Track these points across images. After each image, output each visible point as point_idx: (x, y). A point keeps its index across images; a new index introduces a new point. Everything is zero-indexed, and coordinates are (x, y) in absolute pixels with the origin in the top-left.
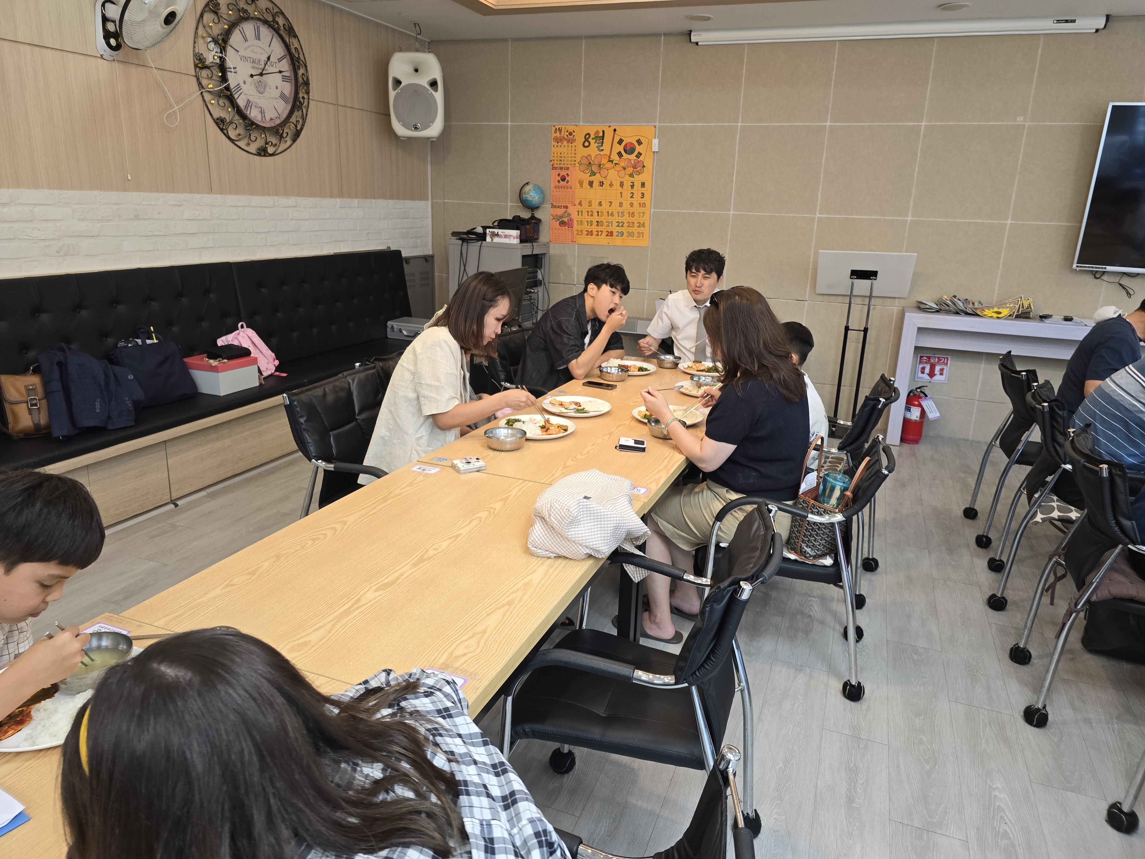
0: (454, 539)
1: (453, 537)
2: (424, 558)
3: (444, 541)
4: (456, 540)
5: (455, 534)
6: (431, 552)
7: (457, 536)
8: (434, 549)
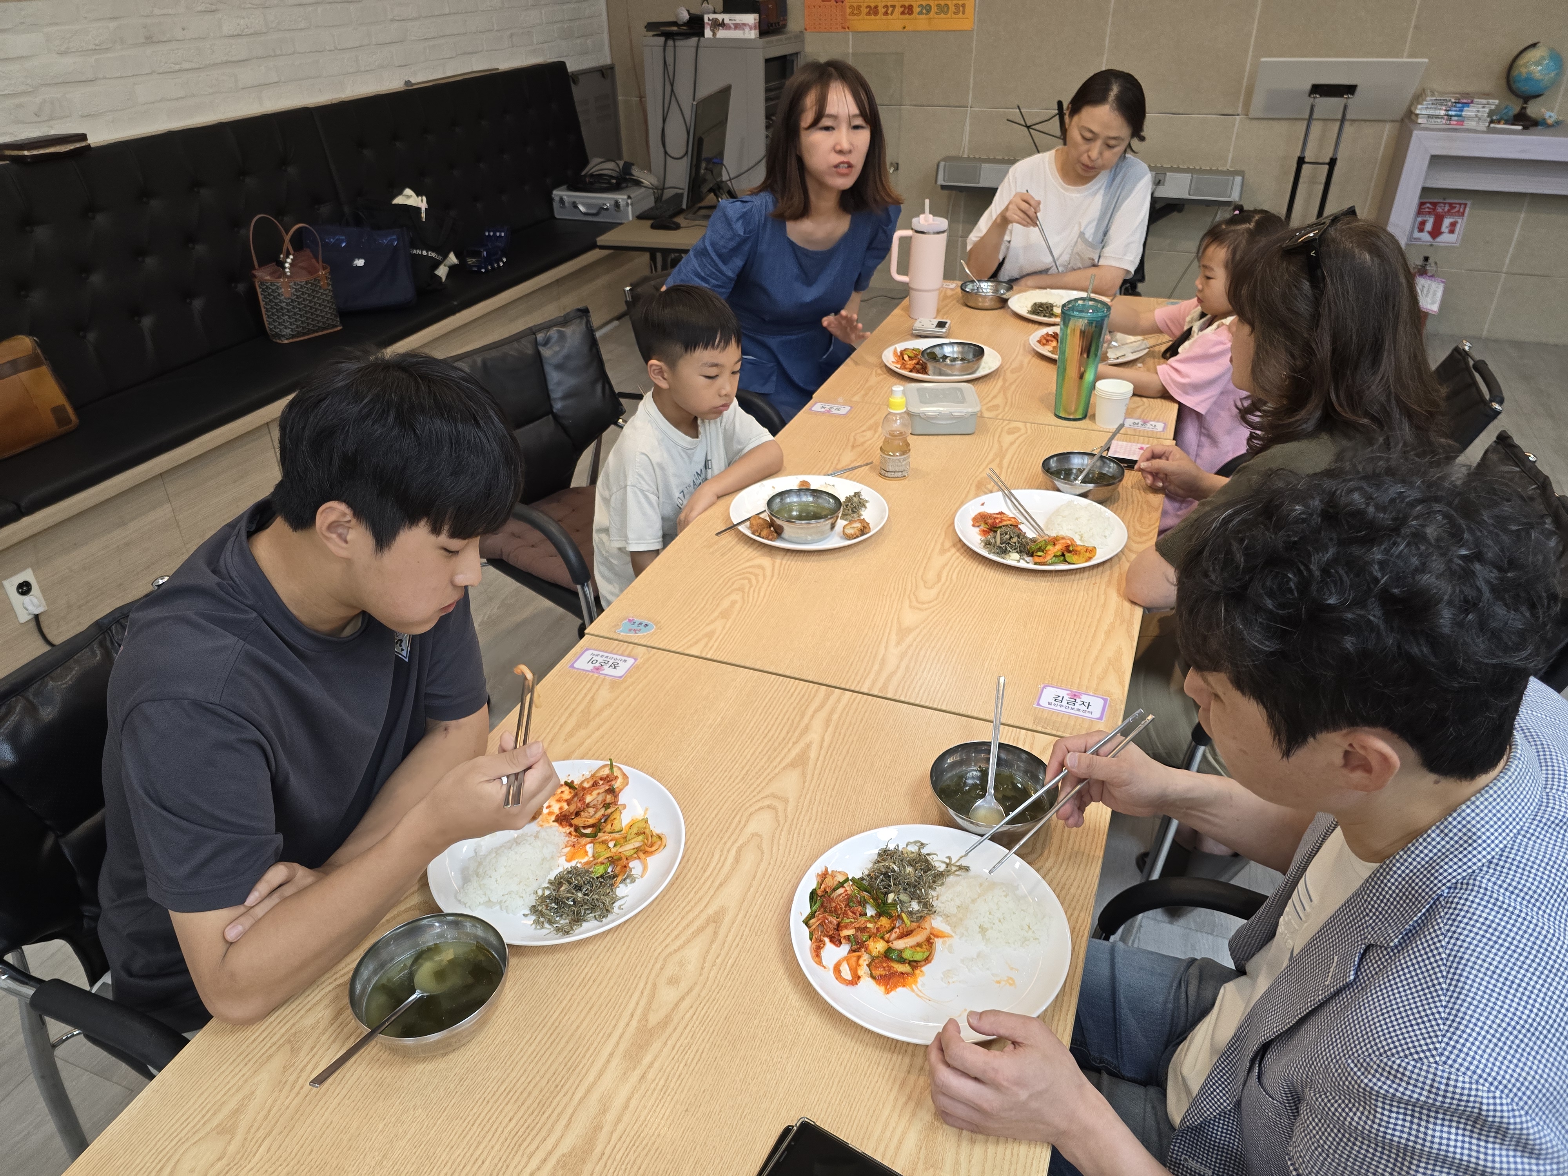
0: (710, 930)
1: (708, 922)
2: (650, 1026)
3: (688, 941)
4: (715, 933)
5: (710, 911)
6: (668, 995)
7: (716, 919)
8: (673, 981)
